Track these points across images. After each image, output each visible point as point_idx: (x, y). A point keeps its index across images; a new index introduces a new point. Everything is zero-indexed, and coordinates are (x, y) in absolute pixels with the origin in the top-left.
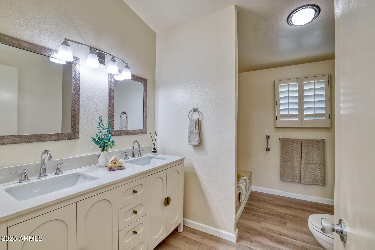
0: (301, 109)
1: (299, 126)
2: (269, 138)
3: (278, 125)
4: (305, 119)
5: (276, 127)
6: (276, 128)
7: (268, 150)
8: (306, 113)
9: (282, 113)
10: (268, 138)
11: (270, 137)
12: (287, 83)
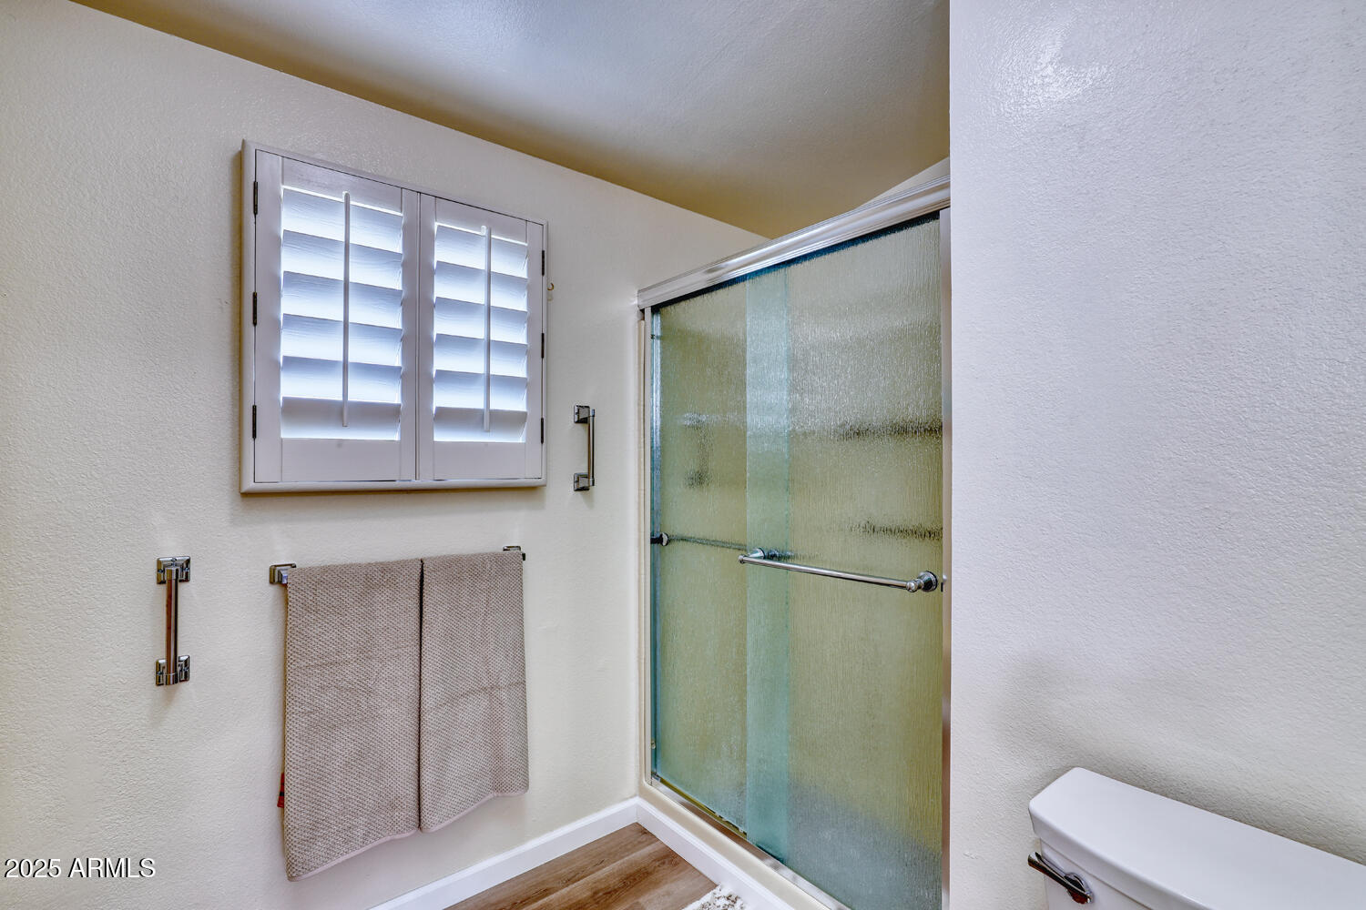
0: (417, 376)
1: (405, 477)
2: (187, 580)
3: (266, 472)
4: (436, 439)
5: (249, 485)
6: (248, 495)
7: (173, 672)
8: (443, 398)
9: (293, 387)
10: (173, 577)
11: (192, 565)
12: (339, 195)
